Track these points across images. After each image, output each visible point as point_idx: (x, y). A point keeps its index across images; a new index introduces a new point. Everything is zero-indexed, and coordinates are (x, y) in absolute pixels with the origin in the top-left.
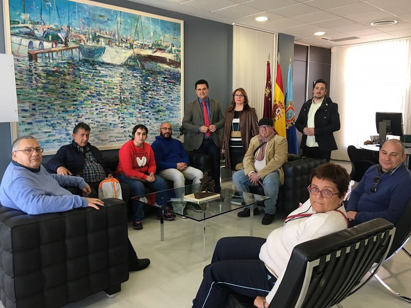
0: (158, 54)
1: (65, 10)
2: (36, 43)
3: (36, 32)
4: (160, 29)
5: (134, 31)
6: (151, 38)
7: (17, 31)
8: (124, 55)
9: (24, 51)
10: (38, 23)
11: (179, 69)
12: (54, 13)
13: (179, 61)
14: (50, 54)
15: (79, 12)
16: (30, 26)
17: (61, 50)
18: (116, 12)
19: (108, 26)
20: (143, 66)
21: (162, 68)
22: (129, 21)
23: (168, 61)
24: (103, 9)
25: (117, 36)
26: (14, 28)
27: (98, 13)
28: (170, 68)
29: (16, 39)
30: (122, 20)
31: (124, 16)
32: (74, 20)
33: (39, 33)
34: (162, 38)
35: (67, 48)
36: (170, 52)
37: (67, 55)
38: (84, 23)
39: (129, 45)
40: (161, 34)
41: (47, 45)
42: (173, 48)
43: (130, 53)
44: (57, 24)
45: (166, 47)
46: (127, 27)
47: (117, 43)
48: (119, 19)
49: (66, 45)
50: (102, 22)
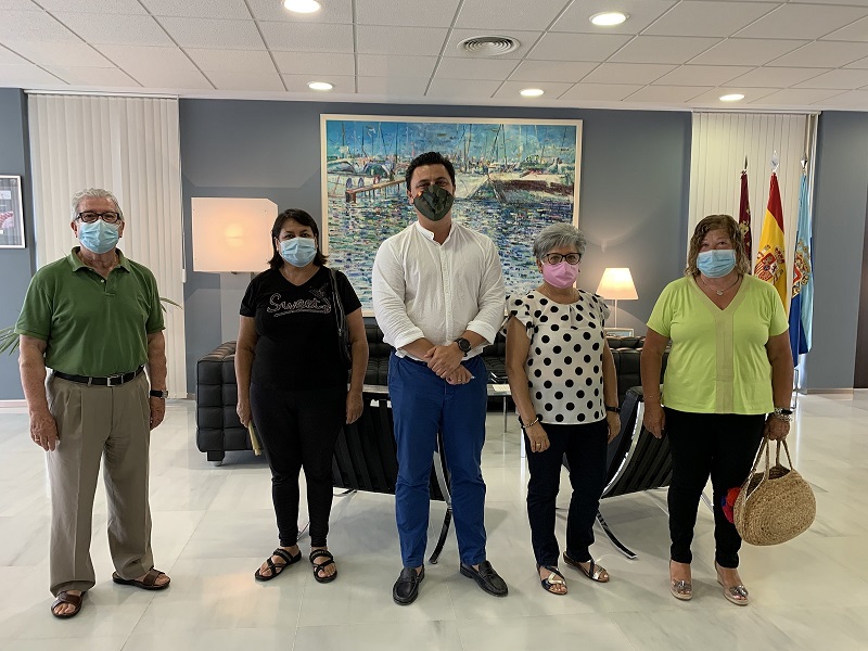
0: (531, 177)
1: (394, 135)
2: (356, 180)
3: (356, 167)
4: (536, 139)
5: (492, 148)
6: (518, 156)
7: (334, 167)
8: (471, 184)
9: (341, 191)
10: (359, 156)
11: (570, 197)
12: (378, 141)
13: (570, 184)
14: (372, 192)
15: (410, 134)
16: (349, 160)
17: (385, 186)
18: (463, 126)
19: (451, 146)
20: (502, 197)
21: (538, 197)
22: (483, 135)
23: (549, 186)
24: (444, 125)
25: (463, 160)
26: (331, 165)
27: (437, 131)
28: (552, 196)
29: (333, 177)
30: (473, 135)
31: (476, 129)
32: (403, 146)
33: (359, 168)
34: (539, 153)
35: (393, 183)
36: (555, 171)
37: (392, 191)
38: (416, 148)
39: (481, 169)
40: (538, 146)
41: (368, 181)
42: (560, 166)
43: (483, 180)
44: (381, 153)
45: (546, 165)
46: (480, 145)
47: (463, 169)
48: (467, 135)
49: (391, 178)
50: (441, 143)
